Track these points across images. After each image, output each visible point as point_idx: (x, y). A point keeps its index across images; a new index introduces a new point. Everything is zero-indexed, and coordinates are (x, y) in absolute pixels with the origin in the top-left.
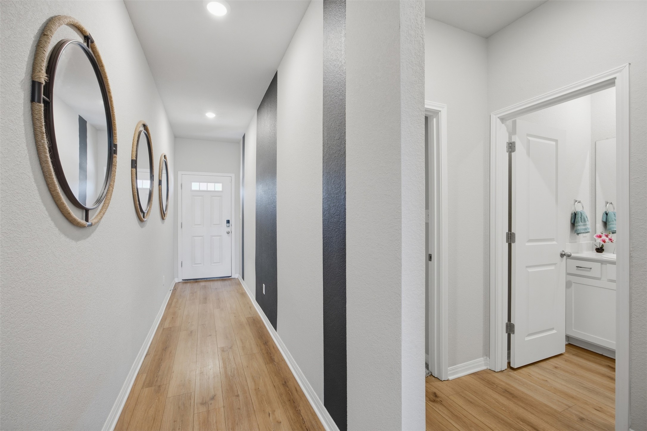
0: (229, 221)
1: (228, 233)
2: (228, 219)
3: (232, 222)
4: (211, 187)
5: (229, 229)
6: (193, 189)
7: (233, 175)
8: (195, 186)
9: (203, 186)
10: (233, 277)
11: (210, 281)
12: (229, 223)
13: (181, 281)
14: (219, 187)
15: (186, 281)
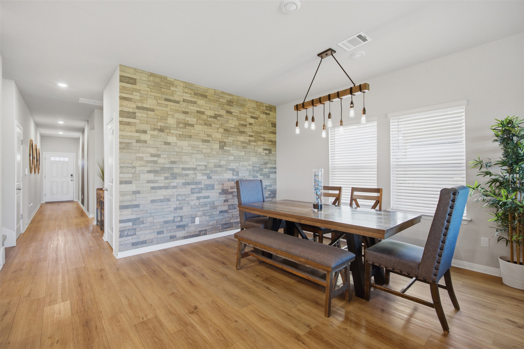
0: (72, 175)
1: (72, 180)
2: (72, 174)
3: (74, 175)
4: (62, 159)
5: (72, 179)
6: (51, 160)
7: (75, 154)
8: (53, 159)
9: (57, 159)
10: (74, 201)
11: (61, 202)
12: (72, 176)
13: (45, 202)
14: (67, 159)
15: (47, 203)
